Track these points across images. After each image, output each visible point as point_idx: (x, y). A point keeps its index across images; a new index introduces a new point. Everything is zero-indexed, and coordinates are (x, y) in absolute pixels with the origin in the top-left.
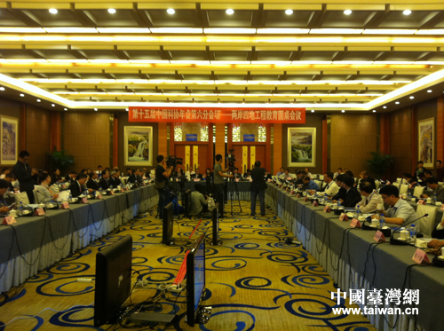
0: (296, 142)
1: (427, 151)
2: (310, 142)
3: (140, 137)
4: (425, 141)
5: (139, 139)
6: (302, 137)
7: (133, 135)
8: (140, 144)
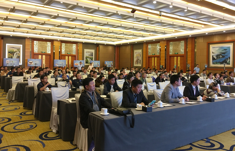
0: (87, 55)
1: (138, 60)
2: (92, 55)
3: (15, 50)
4: (137, 57)
5: (15, 51)
6: (90, 53)
7: (11, 49)
8: (15, 53)
